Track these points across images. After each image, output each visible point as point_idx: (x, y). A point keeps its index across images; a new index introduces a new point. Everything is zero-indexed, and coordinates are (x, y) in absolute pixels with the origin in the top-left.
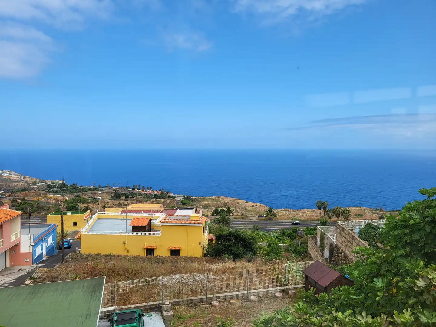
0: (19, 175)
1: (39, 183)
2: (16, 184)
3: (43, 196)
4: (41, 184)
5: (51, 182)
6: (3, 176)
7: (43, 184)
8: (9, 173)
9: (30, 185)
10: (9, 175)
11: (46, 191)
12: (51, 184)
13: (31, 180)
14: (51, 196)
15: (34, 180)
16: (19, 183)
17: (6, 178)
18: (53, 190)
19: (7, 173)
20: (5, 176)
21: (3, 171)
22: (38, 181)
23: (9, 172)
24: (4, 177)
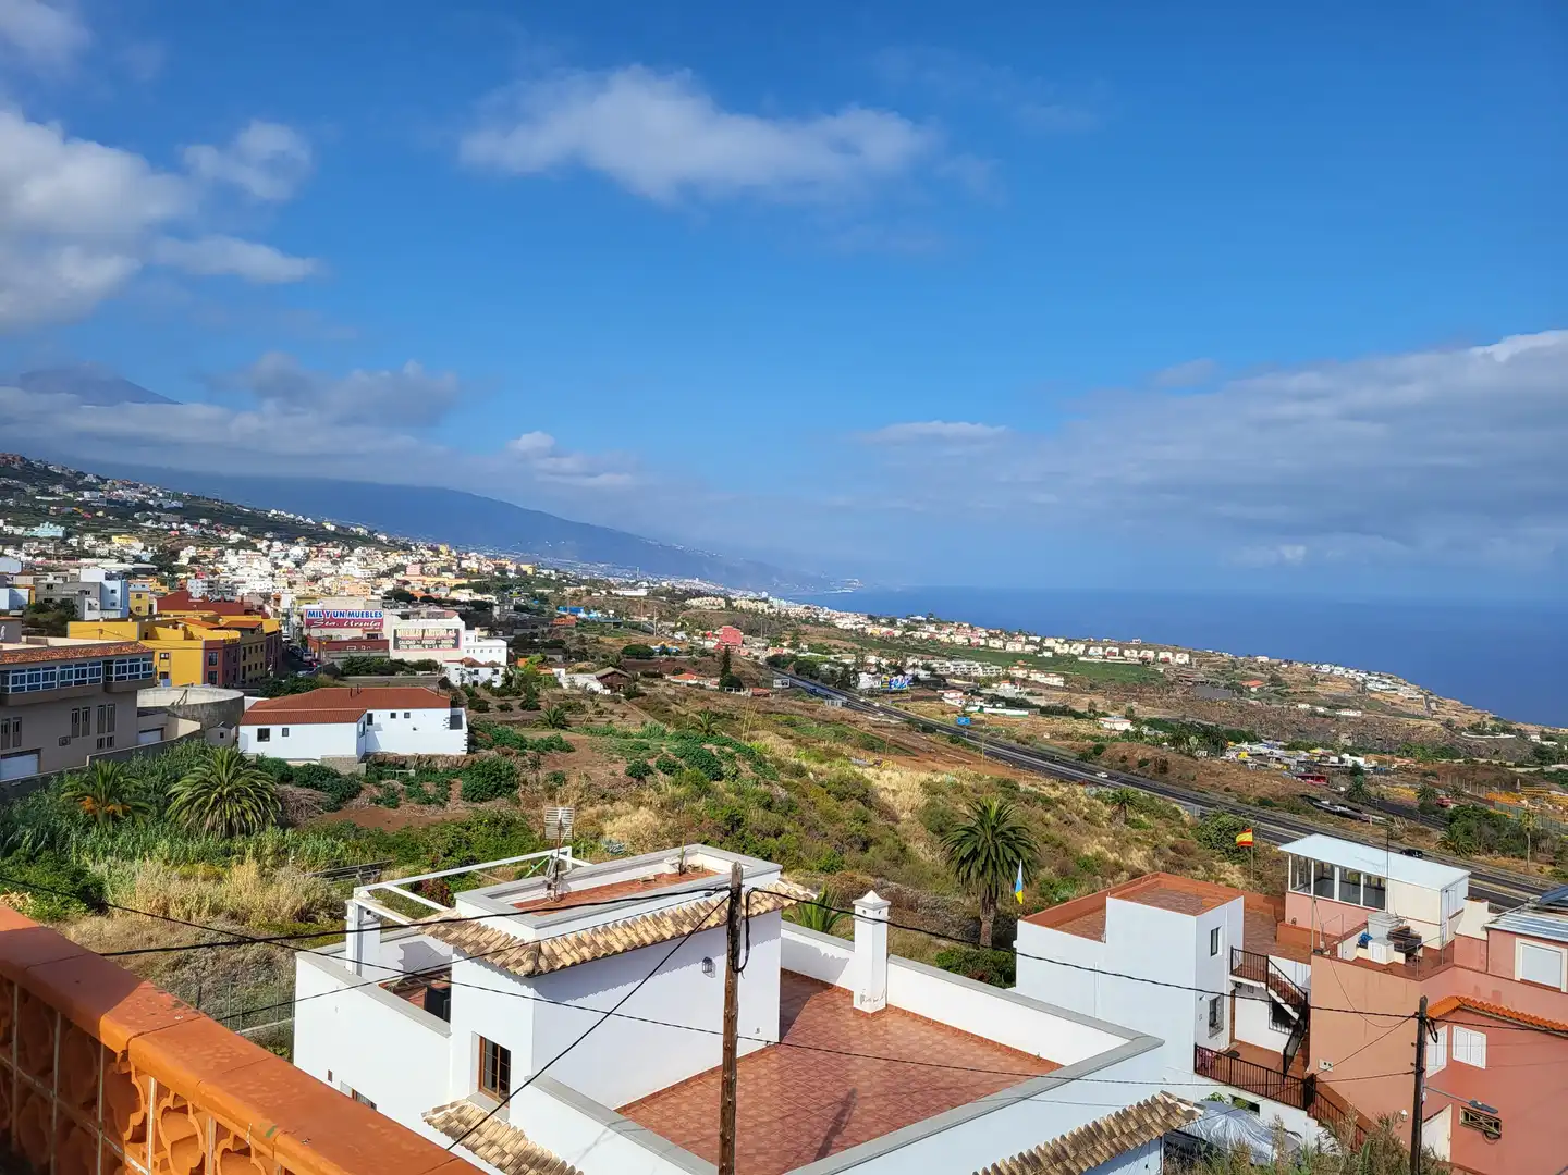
0: (1422, 694)
1: (1494, 731)
2: (1414, 723)
3: (1526, 789)
4: (1502, 736)
5: (1542, 733)
6: (1372, 691)
7: (1508, 736)
8: (1389, 681)
9: (1464, 734)
10: (1389, 690)
11: (1532, 770)
12: (1542, 739)
13: (1466, 717)
14: (1553, 793)
15: (1476, 719)
16: (1424, 722)
17: (1381, 698)
18: (1560, 770)
19: (1384, 683)
20: (1375, 692)
21: (1369, 674)
22: (1493, 723)
23: (1389, 678)
24: (1373, 696)
